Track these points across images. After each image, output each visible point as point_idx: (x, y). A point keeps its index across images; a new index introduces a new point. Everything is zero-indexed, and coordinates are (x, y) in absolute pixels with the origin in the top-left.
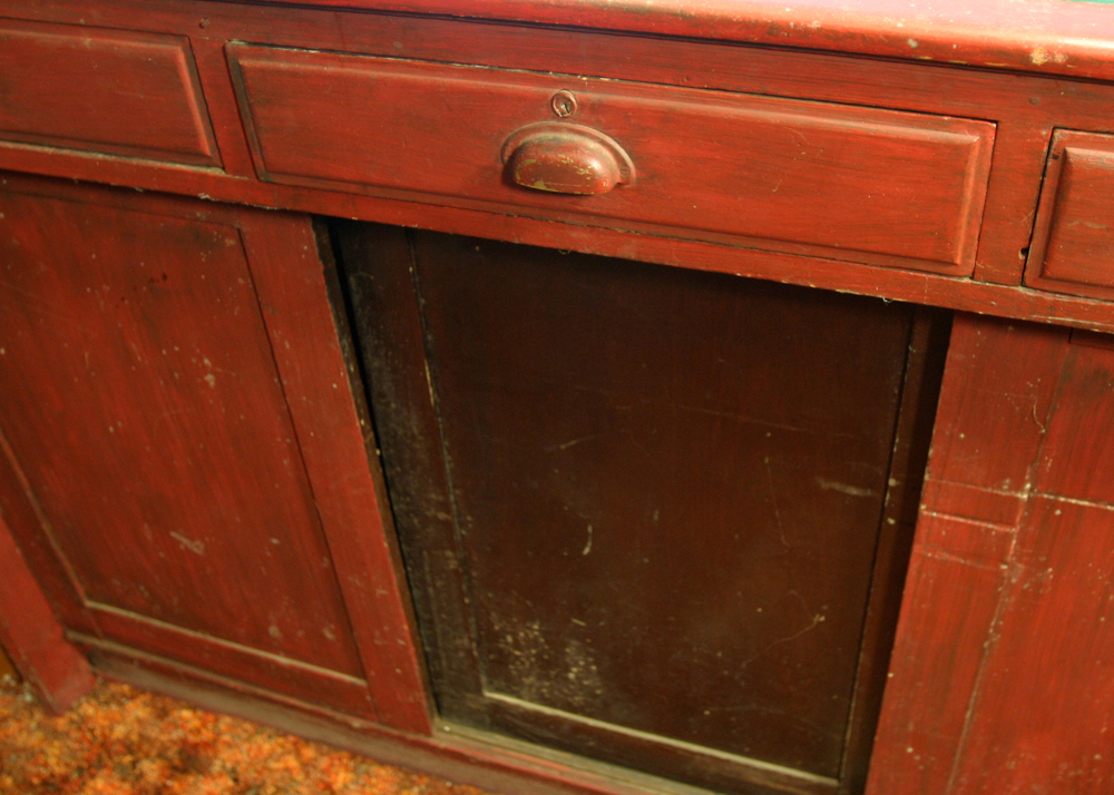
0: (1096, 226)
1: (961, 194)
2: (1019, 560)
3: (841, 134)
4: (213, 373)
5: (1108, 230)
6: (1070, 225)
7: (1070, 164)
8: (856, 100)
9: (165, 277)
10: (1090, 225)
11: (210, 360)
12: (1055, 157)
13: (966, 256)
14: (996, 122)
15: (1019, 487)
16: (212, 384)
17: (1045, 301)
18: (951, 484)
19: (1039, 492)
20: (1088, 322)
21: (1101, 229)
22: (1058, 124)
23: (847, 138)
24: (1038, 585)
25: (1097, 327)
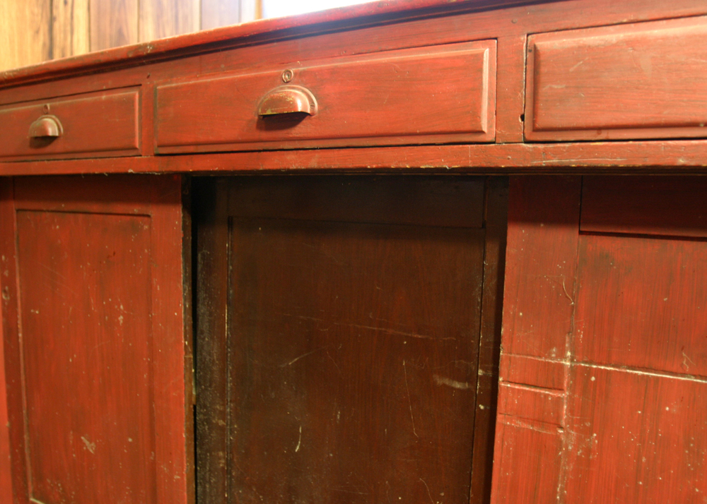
0: (559, 87)
1: (481, 83)
2: (572, 428)
3: (417, 61)
4: (124, 314)
5: (566, 87)
6: (544, 89)
7: (538, 51)
8: (424, 43)
9: (114, 253)
10: (555, 87)
11: (124, 306)
12: (530, 51)
13: (490, 127)
14: (496, 38)
15: (561, 355)
16: (121, 322)
17: (539, 149)
18: (518, 356)
19: (578, 361)
20: (568, 160)
21: (562, 89)
22: (530, 31)
23: (421, 63)
24: (588, 451)
25: (573, 163)
